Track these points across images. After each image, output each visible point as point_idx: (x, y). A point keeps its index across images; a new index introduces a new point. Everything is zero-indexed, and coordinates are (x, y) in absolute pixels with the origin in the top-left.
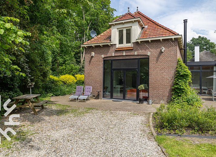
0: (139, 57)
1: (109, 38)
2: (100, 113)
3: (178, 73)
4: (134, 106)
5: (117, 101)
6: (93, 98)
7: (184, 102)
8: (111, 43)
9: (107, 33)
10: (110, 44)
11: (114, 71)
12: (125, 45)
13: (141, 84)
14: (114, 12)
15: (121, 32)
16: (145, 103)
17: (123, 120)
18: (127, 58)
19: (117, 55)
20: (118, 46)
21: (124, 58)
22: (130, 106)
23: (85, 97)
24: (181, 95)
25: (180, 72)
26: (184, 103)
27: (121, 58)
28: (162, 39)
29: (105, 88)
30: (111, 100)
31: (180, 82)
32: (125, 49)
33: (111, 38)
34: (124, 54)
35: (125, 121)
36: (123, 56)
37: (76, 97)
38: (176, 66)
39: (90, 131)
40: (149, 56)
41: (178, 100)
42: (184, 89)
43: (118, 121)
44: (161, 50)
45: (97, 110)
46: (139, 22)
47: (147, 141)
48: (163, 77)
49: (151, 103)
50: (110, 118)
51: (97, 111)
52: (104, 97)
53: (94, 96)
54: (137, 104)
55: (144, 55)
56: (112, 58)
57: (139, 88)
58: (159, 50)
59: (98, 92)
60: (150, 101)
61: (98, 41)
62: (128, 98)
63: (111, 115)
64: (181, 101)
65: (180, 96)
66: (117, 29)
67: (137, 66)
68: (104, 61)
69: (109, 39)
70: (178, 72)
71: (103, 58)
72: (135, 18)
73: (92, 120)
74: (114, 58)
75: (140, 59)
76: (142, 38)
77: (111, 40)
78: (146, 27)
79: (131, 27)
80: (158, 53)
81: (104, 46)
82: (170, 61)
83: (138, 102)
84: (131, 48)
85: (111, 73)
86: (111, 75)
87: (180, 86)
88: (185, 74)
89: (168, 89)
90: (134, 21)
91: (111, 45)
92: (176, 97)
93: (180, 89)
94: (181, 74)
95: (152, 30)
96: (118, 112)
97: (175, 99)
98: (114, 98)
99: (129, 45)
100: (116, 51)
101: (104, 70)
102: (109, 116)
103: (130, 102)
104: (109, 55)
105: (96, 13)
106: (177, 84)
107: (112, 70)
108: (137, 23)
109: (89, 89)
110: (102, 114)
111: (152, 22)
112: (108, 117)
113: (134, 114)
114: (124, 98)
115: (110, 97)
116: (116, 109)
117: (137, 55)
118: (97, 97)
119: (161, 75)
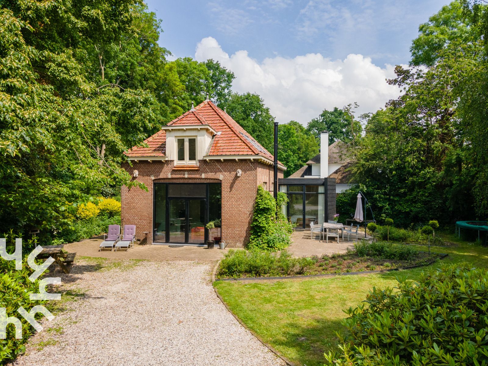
0: (208, 181)
1: (162, 148)
2: (153, 265)
3: (257, 206)
4: (200, 252)
5: (176, 247)
6: (137, 243)
7: (264, 243)
8: (166, 159)
9: (158, 138)
10: (164, 159)
11: (172, 201)
12: (187, 162)
13: (210, 221)
14: (166, 56)
15: (181, 143)
16: (216, 247)
17: (184, 270)
18: (190, 181)
19: (174, 176)
20: (177, 163)
21: (186, 181)
22: (195, 253)
23: (126, 244)
24: (261, 235)
25: (259, 204)
26: (263, 245)
27: (181, 181)
28: (239, 160)
29: (156, 226)
30: (166, 246)
31: (259, 217)
32: (188, 169)
33: (165, 147)
34: (186, 176)
35: (186, 271)
36: (185, 178)
37: (111, 244)
38: (255, 195)
39: (148, 283)
40: (221, 181)
41: (257, 242)
42: (265, 227)
43: (177, 272)
44: (237, 174)
45: (148, 261)
46: (207, 130)
47: (205, 286)
48: (240, 211)
49: (224, 247)
50: (168, 269)
51: (150, 263)
52: (154, 240)
53: (138, 240)
54: (204, 250)
55: (214, 179)
56: (167, 181)
57: (208, 227)
58: (234, 173)
59: (146, 234)
60: (223, 244)
61: (143, 152)
62: (192, 242)
63: (169, 267)
64: (261, 243)
65: (259, 236)
66: (175, 137)
67: (205, 194)
68: (155, 184)
69: (163, 150)
70: (257, 204)
71: (154, 180)
72: (202, 125)
73: (147, 273)
74: (171, 181)
75: (209, 183)
76: (211, 154)
77: (165, 153)
78: (219, 133)
79: (196, 136)
80: (233, 176)
81: (154, 162)
82: (249, 188)
83: (206, 246)
84: (196, 167)
85: (166, 204)
86: (166, 206)
87: (260, 223)
88: (265, 208)
89: (246, 227)
90: (201, 129)
91: (166, 161)
92: (256, 238)
93: (260, 228)
94: (261, 208)
95: (227, 142)
96: (178, 262)
97: (254, 240)
98: (171, 241)
99: (193, 163)
100: (174, 170)
101: (155, 199)
102: (167, 268)
103: (194, 247)
104: (162, 176)
105: (129, 64)
106: (256, 220)
107: (168, 199)
108: (205, 132)
109: (131, 230)
110: (157, 266)
111: (228, 126)
112: (165, 269)
113: (198, 263)
114: (186, 242)
115: (164, 241)
116: (175, 258)
117: (205, 179)
118: (144, 242)
119: (237, 208)
